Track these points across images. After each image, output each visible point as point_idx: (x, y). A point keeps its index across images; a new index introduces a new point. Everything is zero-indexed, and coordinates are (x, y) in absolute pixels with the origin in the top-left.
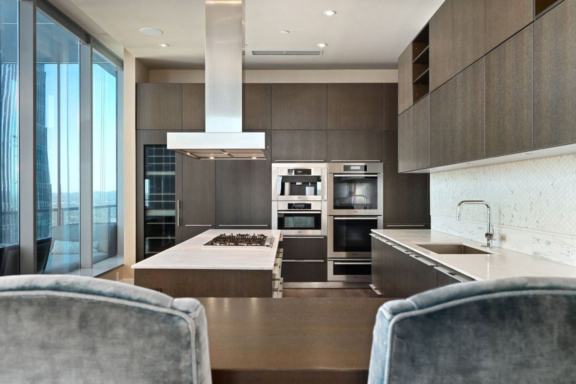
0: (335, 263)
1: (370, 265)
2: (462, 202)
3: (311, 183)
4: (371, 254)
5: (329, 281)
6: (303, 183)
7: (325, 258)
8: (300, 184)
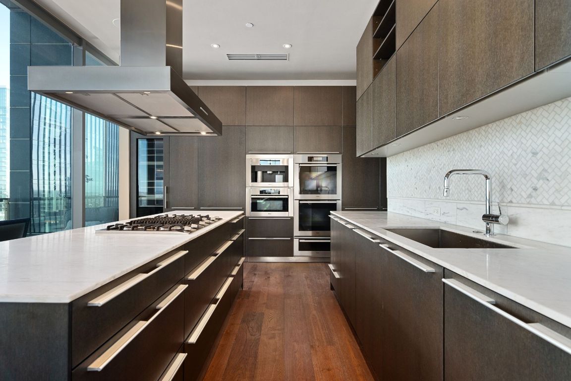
0: (301, 241)
1: (330, 243)
2: (451, 172)
3: (280, 172)
4: (330, 233)
5: (295, 256)
6: (273, 172)
7: (292, 236)
8: (270, 172)
